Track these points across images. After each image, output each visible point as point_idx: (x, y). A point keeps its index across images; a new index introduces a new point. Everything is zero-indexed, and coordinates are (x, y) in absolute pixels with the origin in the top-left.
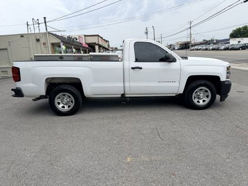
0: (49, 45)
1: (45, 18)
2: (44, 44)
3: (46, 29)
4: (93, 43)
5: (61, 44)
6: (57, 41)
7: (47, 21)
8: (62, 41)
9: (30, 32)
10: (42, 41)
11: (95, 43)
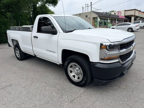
0: (92, 19)
1: (91, 3)
2: (89, 18)
3: (91, 9)
4: (130, 15)
5: (98, 18)
6: (96, 16)
7: (92, 4)
8: (98, 16)
9: (83, 12)
10: (89, 16)
11: (132, 15)
